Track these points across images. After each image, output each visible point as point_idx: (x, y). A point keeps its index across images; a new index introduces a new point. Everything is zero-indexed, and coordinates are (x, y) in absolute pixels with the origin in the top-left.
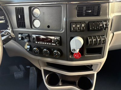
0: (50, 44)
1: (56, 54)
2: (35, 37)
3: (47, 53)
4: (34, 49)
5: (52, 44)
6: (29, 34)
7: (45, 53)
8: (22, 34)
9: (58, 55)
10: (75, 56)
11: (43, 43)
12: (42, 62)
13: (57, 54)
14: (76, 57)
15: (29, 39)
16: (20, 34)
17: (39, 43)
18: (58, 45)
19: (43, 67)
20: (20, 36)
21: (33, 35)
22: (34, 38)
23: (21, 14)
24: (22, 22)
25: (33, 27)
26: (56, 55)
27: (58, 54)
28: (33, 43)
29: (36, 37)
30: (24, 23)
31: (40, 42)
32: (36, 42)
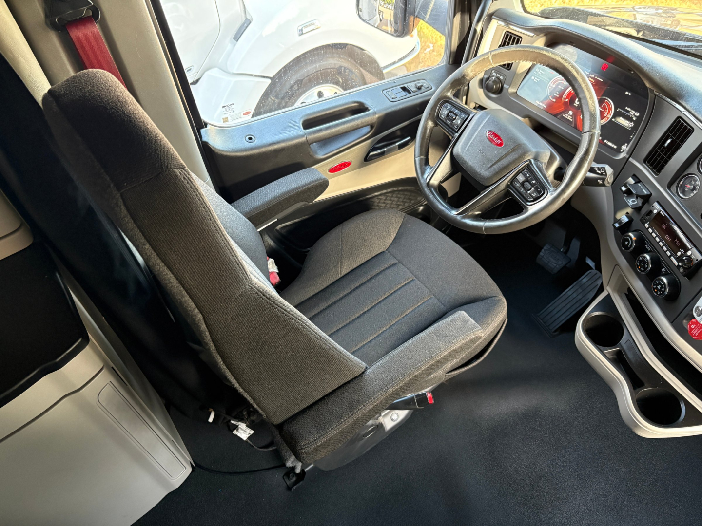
0: (669, 253)
1: (659, 284)
2: (655, 212)
3: (644, 267)
4: (631, 234)
5: (672, 258)
6: (651, 194)
7: (640, 262)
8: (638, 181)
9: (660, 290)
10: (693, 327)
11: (658, 239)
12: (621, 275)
13: (661, 288)
14: (692, 329)
15: (640, 204)
16: (634, 177)
17: (650, 230)
18: (681, 270)
19: (614, 290)
20: (631, 181)
21: (656, 203)
22: (651, 212)
23: (678, 138)
24: (659, 162)
25: (674, 187)
26: (657, 288)
27: (663, 289)
28: (641, 220)
29: (659, 213)
30: (666, 162)
31: (653, 232)
32: (647, 225)
